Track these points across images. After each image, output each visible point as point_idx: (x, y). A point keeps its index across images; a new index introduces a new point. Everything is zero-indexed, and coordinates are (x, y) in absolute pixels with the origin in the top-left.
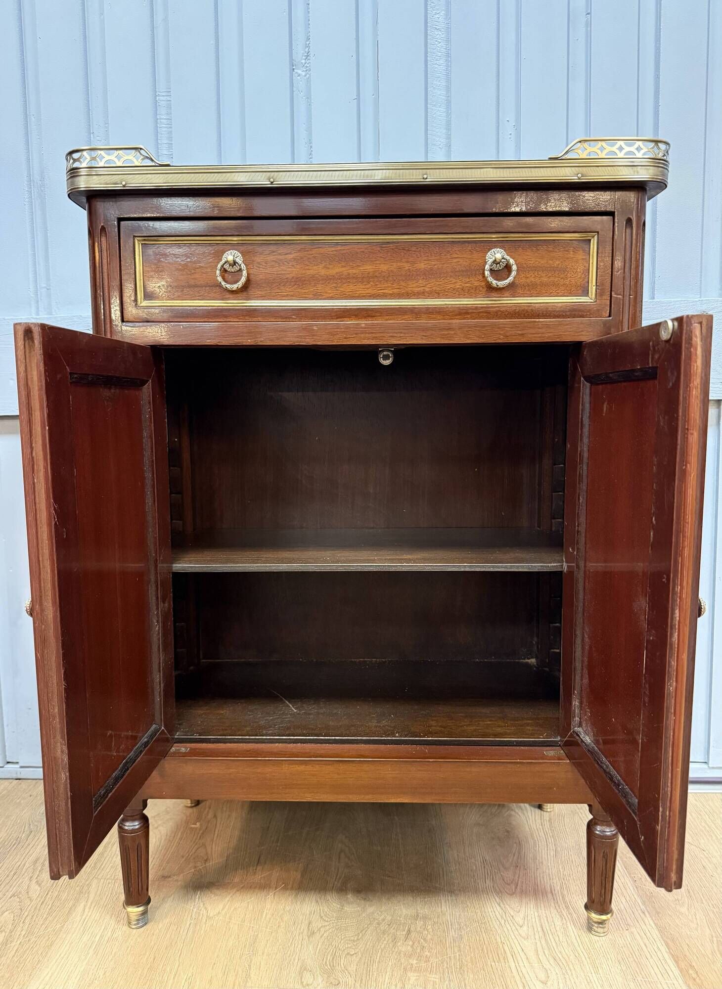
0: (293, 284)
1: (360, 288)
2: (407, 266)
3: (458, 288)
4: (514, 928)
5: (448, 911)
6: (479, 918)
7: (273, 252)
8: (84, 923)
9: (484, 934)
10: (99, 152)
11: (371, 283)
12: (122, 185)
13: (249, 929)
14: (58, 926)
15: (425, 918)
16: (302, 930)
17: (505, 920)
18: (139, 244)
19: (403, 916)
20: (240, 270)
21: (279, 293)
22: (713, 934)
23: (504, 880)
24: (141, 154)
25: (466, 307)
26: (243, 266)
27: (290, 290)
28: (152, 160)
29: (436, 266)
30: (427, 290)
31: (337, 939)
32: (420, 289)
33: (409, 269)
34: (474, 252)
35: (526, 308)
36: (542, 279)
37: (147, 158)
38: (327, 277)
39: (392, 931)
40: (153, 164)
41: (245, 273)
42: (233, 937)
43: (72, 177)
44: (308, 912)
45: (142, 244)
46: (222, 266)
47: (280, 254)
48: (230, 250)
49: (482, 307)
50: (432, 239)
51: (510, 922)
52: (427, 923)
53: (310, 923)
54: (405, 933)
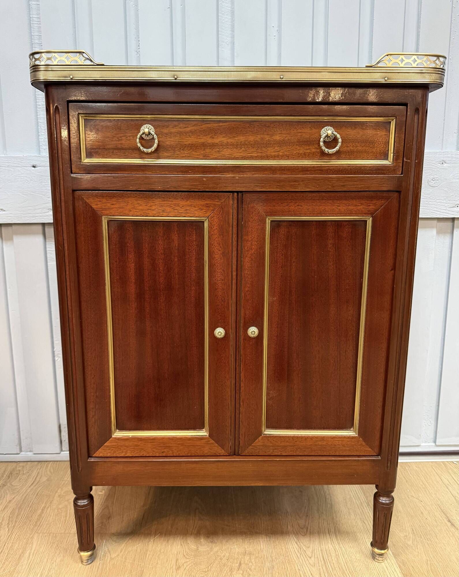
0: (189, 148)
1: (236, 152)
2: (267, 138)
3: (301, 153)
4: (306, 559)
5: (265, 548)
6: (284, 553)
7: (176, 126)
8: (30, 566)
9: (287, 564)
10: (54, 54)
11: (243, 149)
12: (70, 78)
13: (138, 566)
14: (12, 569)
15: (250, 554)
16: (172, 565)
17: (300, 554)
18: (82, 119)
19: (237, 553)
20: (153, 138)
21: (180, 155)
22: (428, 559)
23: (299, 525)
24: (83, 56)
25: (306, 166)
26: (155, 136)
27: (187, 153)
28: (91, 61)
29: (287, 138)
30: (281, 154)
31: (194, 571)
32: (275, 153)
33: (269, 140)
34: (313, 128)
35: (347, 168)
36: (358, 148)
37: (88, 59)
38: (213, 144)
39: (229, 564)
40: (92, 64)
41: (156, 141)
42: (128, 572)
43: (34, 71)
44: (176, 552)
45: (84, 119)
46: (141, 136)
47: (180, 128)
48: (145, 124)
49: (318, 167)
50: (285, 119)
51: (303, 555)
52: (252, 558)
53: (177, 560)
54: (237, 565)
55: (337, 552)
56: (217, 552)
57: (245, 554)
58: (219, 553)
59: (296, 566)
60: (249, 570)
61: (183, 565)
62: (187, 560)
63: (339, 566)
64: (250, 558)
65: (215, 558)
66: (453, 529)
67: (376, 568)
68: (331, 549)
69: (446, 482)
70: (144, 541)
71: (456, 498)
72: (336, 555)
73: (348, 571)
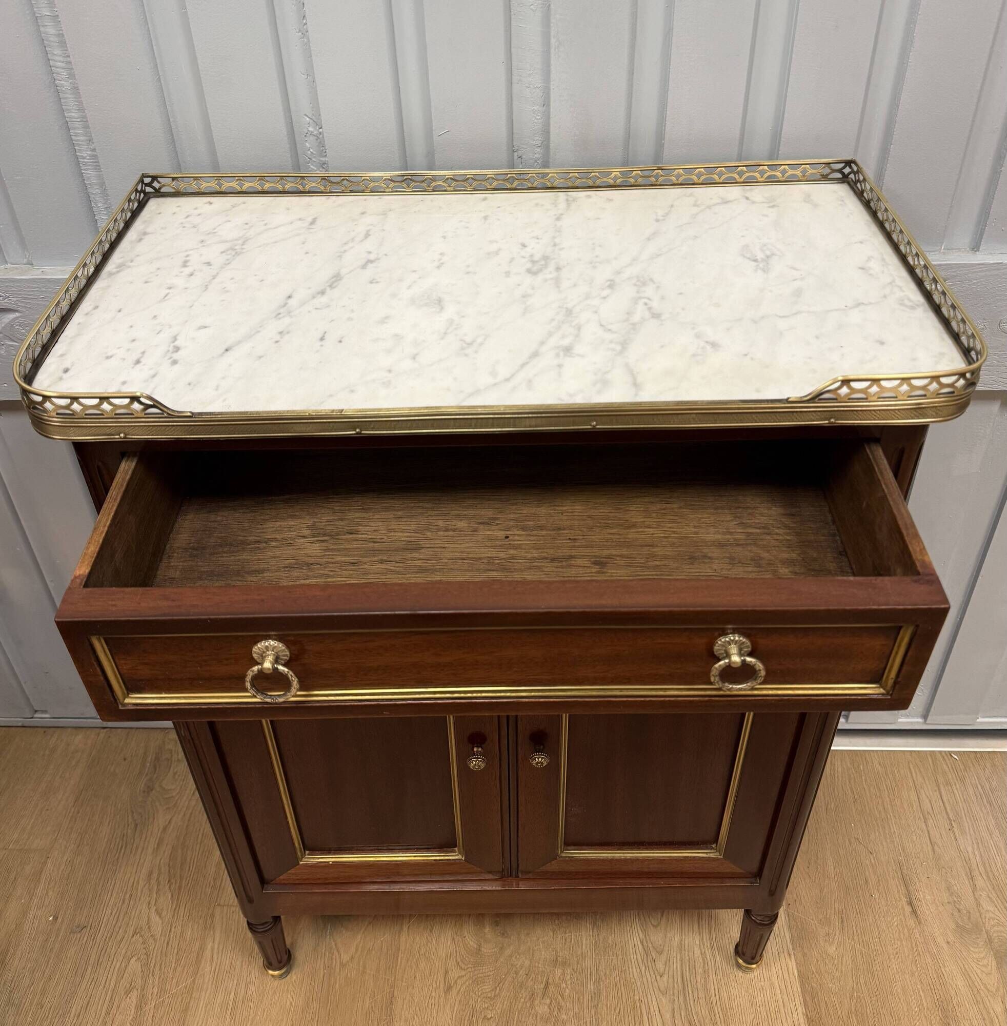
4: (653, 978)
5: (589, 954)
6: (620, 964)
9: (623, 988)
15: (564, 963)
16: (438, 983)
17: (646, 968)
19: (542, 960)
22: (855, 986)
39: (530, 983)
42: (369, 994)
44: (444, 956)
52: (566, 972)
53: (446, 972)
54: (542, 986)
55: (706, 965)
56: (511, 956)
57: (555, 962)
58: (514, 958)
59: (636, 993)
60: (560, 997)
61: (456, 982)
62: (463, 973)
63: (707, 995)
64: (564, 974)
65: (506, 971)
66: (911, 922)
67: (766, 1002)
68: (698, 957)
69: (927, 806)
70: (392, 929)
71: (936, 848)
72: (705, 972)
73: (719, 1006)
